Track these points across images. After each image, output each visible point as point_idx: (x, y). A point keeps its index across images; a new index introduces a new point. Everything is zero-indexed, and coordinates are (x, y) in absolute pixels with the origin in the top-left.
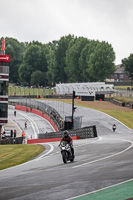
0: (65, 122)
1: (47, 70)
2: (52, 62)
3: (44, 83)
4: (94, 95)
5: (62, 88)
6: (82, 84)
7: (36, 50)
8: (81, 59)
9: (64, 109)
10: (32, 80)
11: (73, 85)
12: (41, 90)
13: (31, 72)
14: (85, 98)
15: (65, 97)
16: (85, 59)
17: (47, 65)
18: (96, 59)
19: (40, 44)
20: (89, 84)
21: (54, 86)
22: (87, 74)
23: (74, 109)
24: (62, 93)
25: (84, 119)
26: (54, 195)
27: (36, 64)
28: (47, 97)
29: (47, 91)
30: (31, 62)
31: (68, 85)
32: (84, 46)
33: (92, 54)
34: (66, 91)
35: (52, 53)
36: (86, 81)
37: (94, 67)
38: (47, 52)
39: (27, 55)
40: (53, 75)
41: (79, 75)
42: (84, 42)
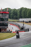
0: (22, 28)
1: (17, 15)
2: (19, 14)
3: (17, 18)
4: (28, 21)
5: (21, 20)
6: (26, 19)
7: (15, 11)
8: (25, 13)
9: (21, 25)
10: (14, 18)
11: (24, 19)
12: (16, 20)
13: (14, 16)
14: (26, 22)
15: (22, 22)
16: (26, 13)
17: (17, 14)
18: (29, 13)
19: (16, 9)
20: (27, 19)
21: (19, 19)
22: (27, 16)
23: (24, 25)
24: (21, 21)
25: (26, 27)
26: (19, 45)
27: (15, 14)
28: (17, 22)
29: (17, 20)
30: (14, 14)
31: (22, 19)
32: (26, 10)
33: (28, 12)
34: (22, 21)
35: (18, 11)
36: (26, 18)
37: (28, 15)
38: (17, 11)
39: (13, 12)
40: (19, 17)
41: (25, 17)
42: (26, 9)
